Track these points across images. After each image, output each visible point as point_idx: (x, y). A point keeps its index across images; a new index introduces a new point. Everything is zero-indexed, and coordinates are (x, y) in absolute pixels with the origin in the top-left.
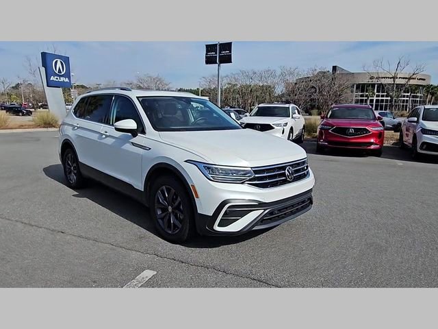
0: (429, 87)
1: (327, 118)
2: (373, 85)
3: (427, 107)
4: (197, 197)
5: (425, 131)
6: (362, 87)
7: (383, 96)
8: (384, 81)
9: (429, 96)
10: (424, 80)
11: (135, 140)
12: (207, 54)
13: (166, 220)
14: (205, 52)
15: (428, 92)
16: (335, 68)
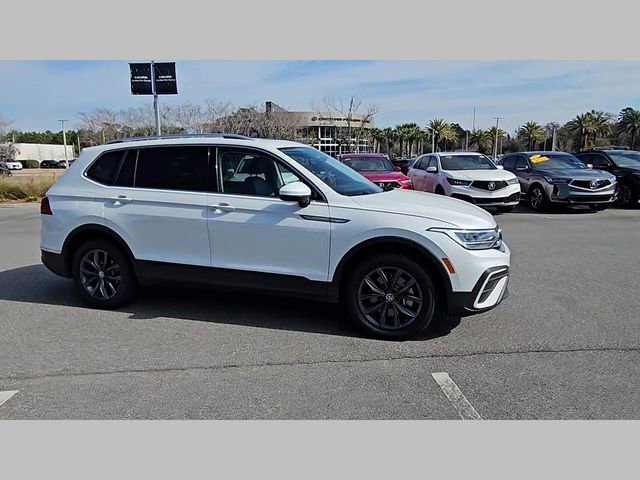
0: (373, 131)
2: (316, 128)
3: (442, 154)
4: (452, 271)
7: (328, 142)
9: (375, 141)
11: (304, 211)
12: (132, 78)
13: (383, 314)
14: (130, 75)
15: (374, 136)
16: (269, 104)
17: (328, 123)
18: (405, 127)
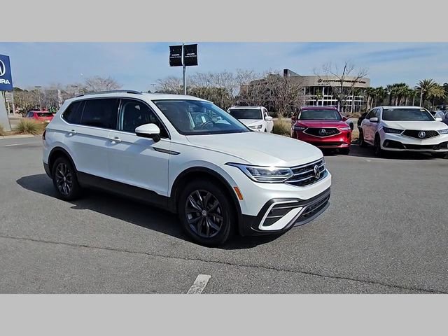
0: (369, 89)
1: (297, 119)
2: (321, 88)
3: (385, 108)
4: (241, 198)
5: (387, 130)
6: (311, 90)
7: (330, 98)
8: (332, 84)
9: (370, 98)
10: (365, 83)
11: (156, 145)
12: (171, 56)
13: (199, 225)
14: (169, 54)
15: (368, 94)
16: (286, 71)
17: (325, 84)
18: (394, 86)
